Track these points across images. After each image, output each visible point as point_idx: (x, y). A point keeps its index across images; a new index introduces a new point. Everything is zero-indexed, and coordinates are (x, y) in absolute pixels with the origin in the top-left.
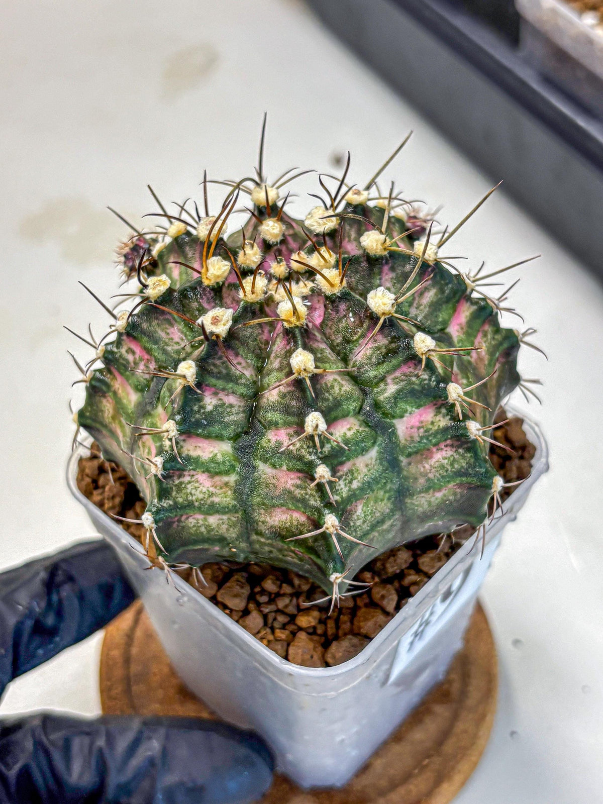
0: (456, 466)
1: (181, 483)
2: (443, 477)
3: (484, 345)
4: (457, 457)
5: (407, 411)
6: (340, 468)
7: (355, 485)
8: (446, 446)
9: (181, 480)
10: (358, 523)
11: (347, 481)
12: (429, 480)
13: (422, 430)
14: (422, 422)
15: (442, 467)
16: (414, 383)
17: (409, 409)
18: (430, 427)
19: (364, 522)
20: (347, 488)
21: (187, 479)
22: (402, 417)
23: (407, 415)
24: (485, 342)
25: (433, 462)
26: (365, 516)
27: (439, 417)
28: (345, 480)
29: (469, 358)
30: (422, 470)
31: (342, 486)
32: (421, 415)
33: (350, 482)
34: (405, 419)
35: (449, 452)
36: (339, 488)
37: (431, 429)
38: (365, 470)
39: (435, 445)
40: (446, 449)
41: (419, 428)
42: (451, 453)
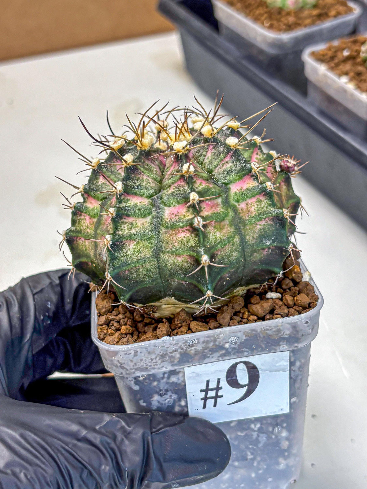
0: (190, 244)
1: (80, 219)
2: (182, 248)
3: (256, 206)
4: (190, 237)
5: (173, 203)
6: (127, 218)
7: (133, 231)
8: (186, 230)
9: (81, 217)
10: (129, 253)
11: (129, 227)
12: (174, 247)
13: (178, 217)
14: (178, 213)
15: (182, 241)
16: (180, 190)
17: (174, 203)
18: (183, 217)
19: (133, 255)
20: (128, 231)
21: (82, 217)
22: (169, 206)
23: (172, 206)
24: (258, 205)
25: (178, 237)
26: (134, 251)
27: (188, 214)
28: (128, 226)
29: (236, 204)
30: (172, 239)
31: (126, 228)
32: (179, 209)
33: (131, 228)
34: (171, 208)
35: (187, 234)
36: (124, 229)
37: (182, 219)
38: (141, 226)
39: (182, 227)
40: (186, 232)
41: (176, 216)
42: (188, 235)
